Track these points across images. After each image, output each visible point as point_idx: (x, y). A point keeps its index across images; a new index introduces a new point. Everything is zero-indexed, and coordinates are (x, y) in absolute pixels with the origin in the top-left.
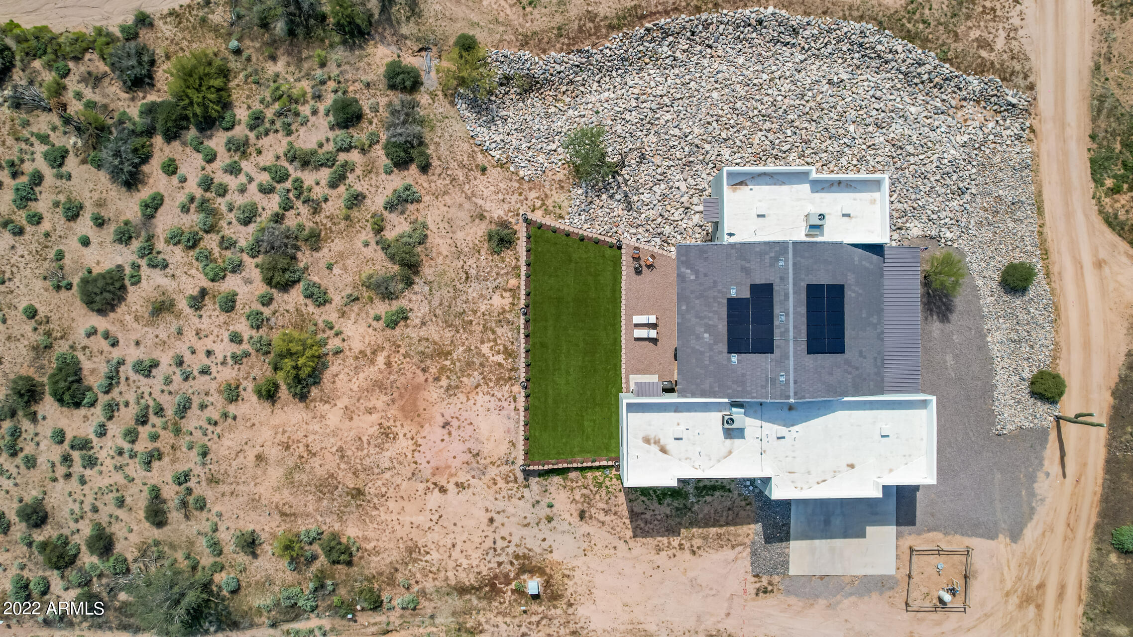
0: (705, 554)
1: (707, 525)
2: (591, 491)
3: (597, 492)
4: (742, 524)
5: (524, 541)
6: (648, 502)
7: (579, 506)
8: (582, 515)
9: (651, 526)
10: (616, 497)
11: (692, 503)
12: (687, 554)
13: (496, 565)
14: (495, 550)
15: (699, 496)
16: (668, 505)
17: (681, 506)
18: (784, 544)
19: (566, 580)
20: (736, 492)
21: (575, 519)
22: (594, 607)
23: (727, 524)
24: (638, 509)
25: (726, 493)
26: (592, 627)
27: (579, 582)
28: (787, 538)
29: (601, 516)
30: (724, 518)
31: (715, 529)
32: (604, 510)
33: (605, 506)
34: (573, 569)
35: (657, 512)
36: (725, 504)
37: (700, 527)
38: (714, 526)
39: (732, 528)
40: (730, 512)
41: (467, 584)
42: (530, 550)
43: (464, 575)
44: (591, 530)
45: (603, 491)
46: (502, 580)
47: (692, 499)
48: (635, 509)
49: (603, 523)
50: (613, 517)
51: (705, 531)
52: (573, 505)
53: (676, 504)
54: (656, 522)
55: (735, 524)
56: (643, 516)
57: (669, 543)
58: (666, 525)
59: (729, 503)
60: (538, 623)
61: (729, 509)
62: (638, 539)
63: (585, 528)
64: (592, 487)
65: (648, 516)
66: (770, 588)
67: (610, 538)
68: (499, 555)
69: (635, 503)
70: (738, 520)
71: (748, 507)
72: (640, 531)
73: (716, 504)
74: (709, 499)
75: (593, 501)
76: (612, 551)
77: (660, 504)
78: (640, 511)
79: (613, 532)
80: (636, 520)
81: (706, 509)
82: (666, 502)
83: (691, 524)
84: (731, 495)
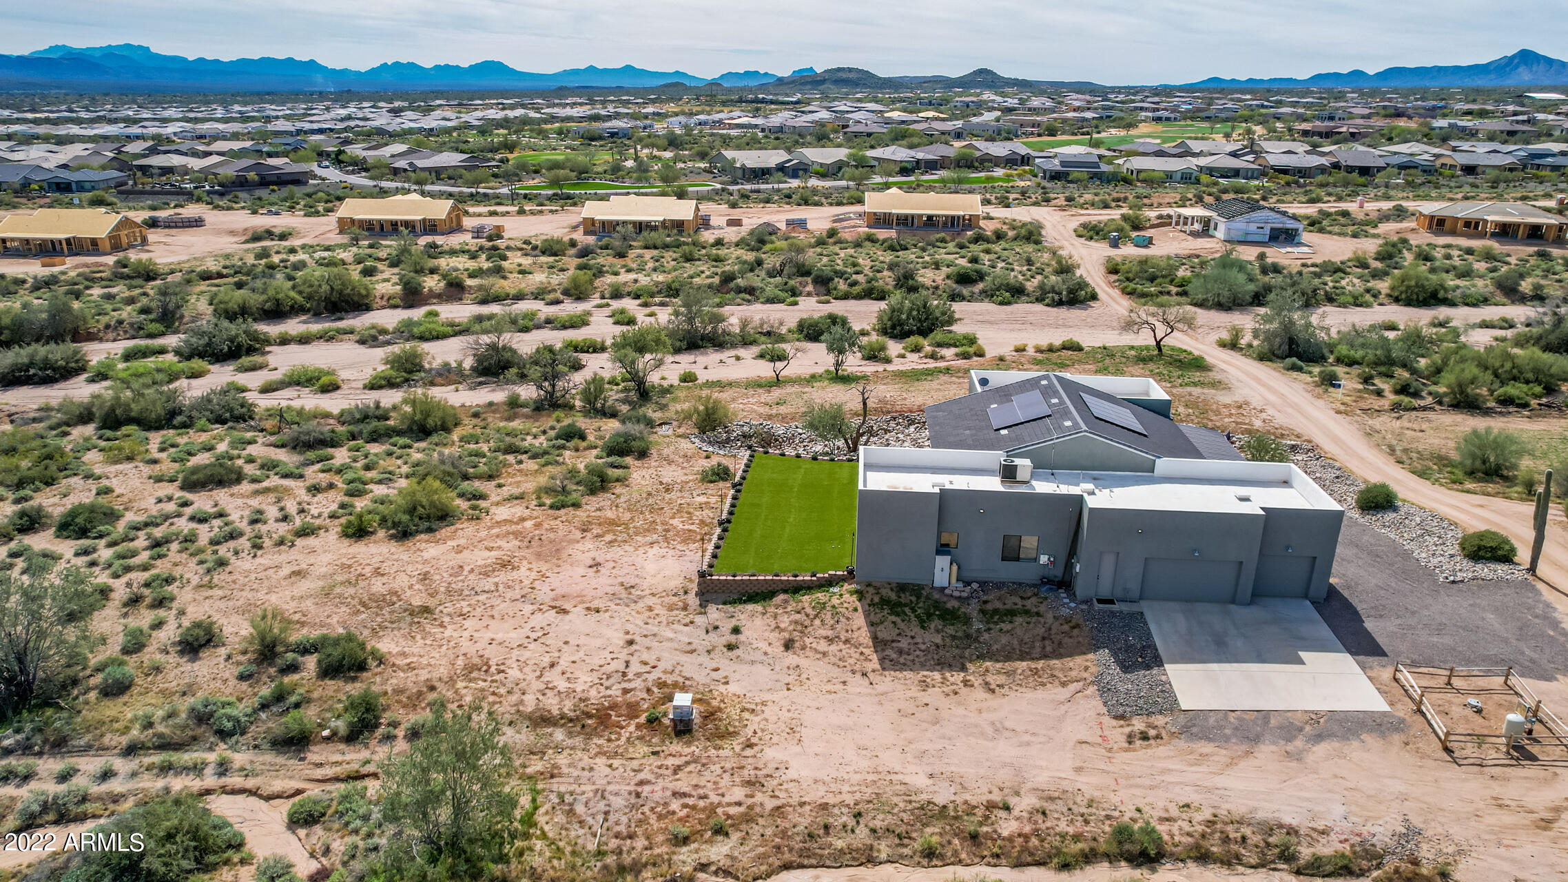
0: (1013, 694)
1: (1008, 658)
2: (807, 615)
3: (816, 616)
4: (1071, 655)
5: (679, 668)
6: (902, 625)
7: (786, 635)
8: (788, 645)
9: (911, 657)
10: (848, 619)
11: (978, 631)
12: (980, 694)
13: (619, 693)
14: (624, 674)
15: (988, 623)
16: (938, 631)
17: (960, 634)
18: (1155, 671)
19: (746, 715)
20: (1050, 615)
21: (778, 649)
22: (798, 749)
23: (1045, 656)
24: (883, 634)
25: (1034, 619)
26: (791, 774)
27: (773, 719)
28: (1158, 661)
29: (823, 646)
30: (1038, 650)
31: (1024, 664)
32: (826, 638)
33: (830, 633)
34: (764, 704)
35: (919, 640)
36: (1035, 632)
37: (997, 661)
38: (1022, 660)
39: (1056, 662)
40: (1047, 642)
41: (555, 712)
42: (687, 679)
43: (555, 701)
44: (803, 662)
45: (827, 616)
46: (624, 711)
47: (977, 625)
48: (880, 635)
49: (824, 654)
50: (842, 646)
51: (1008, 666)
52: (776, 634)
53: (950, 630)
54: (918, 653)
55: (1060, 656)
56: (894, 645)
57: (944, 678)
58: (936, 657)
59: (1041, 631)
60: (677, 769)
61: (1044, 639)
62: (886, 673)
63: (791, 659)
64: (809, 610)
65: (904, 644)
66: (1152, 732)
67: (836, 672)
68: (630, 681)
69: (881, 627)
70: (1062, 651)
71: (1076, 632)
72: (888, 664)
73: (1019, 631)
74: (1006, 626)
75: (810, 629)
76: (841, 686)
77: (923, 627)
78: (889, 638)
79: (841, 664)
80: (883, 650)
81: (1004, 640)
82: (932, 626)
83: (981, 657)
84: (1042, 620)
